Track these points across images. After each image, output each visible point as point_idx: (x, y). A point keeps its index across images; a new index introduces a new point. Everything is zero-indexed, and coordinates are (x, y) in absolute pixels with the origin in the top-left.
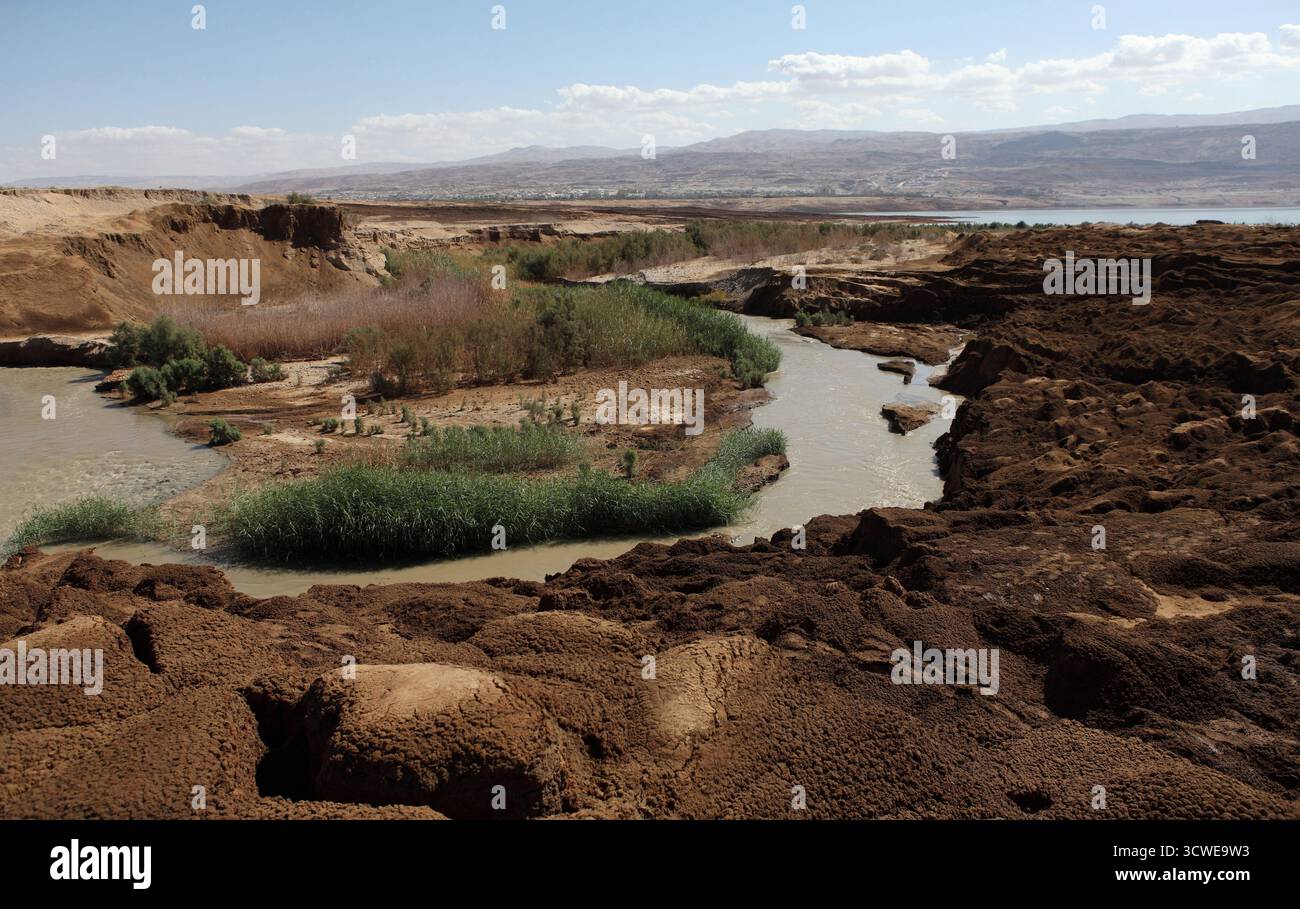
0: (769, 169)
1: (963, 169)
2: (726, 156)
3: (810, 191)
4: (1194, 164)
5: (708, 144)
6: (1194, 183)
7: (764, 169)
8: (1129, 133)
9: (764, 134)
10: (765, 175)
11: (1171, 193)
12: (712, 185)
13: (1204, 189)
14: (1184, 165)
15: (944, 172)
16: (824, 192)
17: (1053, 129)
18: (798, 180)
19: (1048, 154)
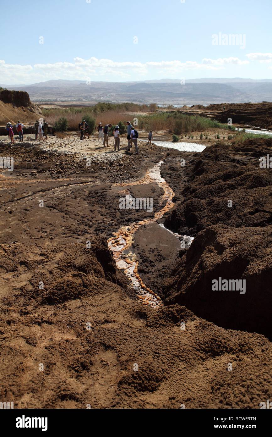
0: (60, 92)
1: (119, 93)
2: (45, 88)
3: (74, 100)
4: (181, 93)
5: (39, 84)
6: (181, 99)
7: (59, 92)
8: (164, 84)
9: (57, 81)
10: (59, 94)
11: (176, 101)
12: (43, 97)
13: (184, 100)
14: (179, 94)
15: (114, 94)
16: (79, 100)
17: (143, 82)
18: (70, 96)
19: (143, 89)
